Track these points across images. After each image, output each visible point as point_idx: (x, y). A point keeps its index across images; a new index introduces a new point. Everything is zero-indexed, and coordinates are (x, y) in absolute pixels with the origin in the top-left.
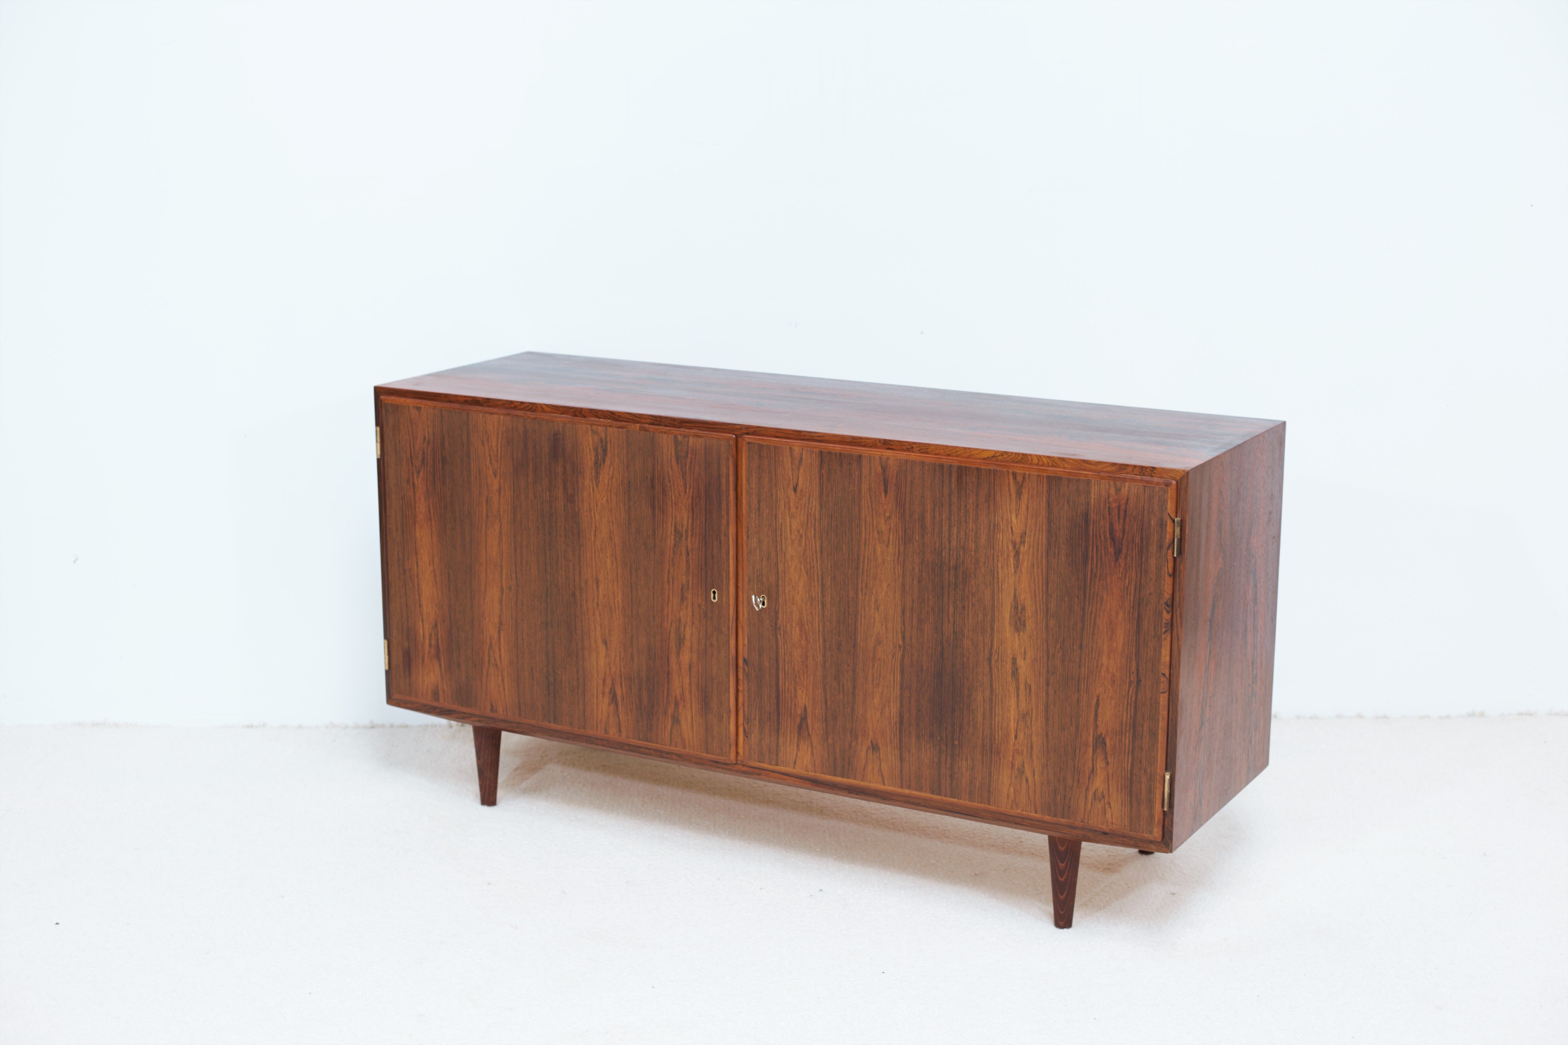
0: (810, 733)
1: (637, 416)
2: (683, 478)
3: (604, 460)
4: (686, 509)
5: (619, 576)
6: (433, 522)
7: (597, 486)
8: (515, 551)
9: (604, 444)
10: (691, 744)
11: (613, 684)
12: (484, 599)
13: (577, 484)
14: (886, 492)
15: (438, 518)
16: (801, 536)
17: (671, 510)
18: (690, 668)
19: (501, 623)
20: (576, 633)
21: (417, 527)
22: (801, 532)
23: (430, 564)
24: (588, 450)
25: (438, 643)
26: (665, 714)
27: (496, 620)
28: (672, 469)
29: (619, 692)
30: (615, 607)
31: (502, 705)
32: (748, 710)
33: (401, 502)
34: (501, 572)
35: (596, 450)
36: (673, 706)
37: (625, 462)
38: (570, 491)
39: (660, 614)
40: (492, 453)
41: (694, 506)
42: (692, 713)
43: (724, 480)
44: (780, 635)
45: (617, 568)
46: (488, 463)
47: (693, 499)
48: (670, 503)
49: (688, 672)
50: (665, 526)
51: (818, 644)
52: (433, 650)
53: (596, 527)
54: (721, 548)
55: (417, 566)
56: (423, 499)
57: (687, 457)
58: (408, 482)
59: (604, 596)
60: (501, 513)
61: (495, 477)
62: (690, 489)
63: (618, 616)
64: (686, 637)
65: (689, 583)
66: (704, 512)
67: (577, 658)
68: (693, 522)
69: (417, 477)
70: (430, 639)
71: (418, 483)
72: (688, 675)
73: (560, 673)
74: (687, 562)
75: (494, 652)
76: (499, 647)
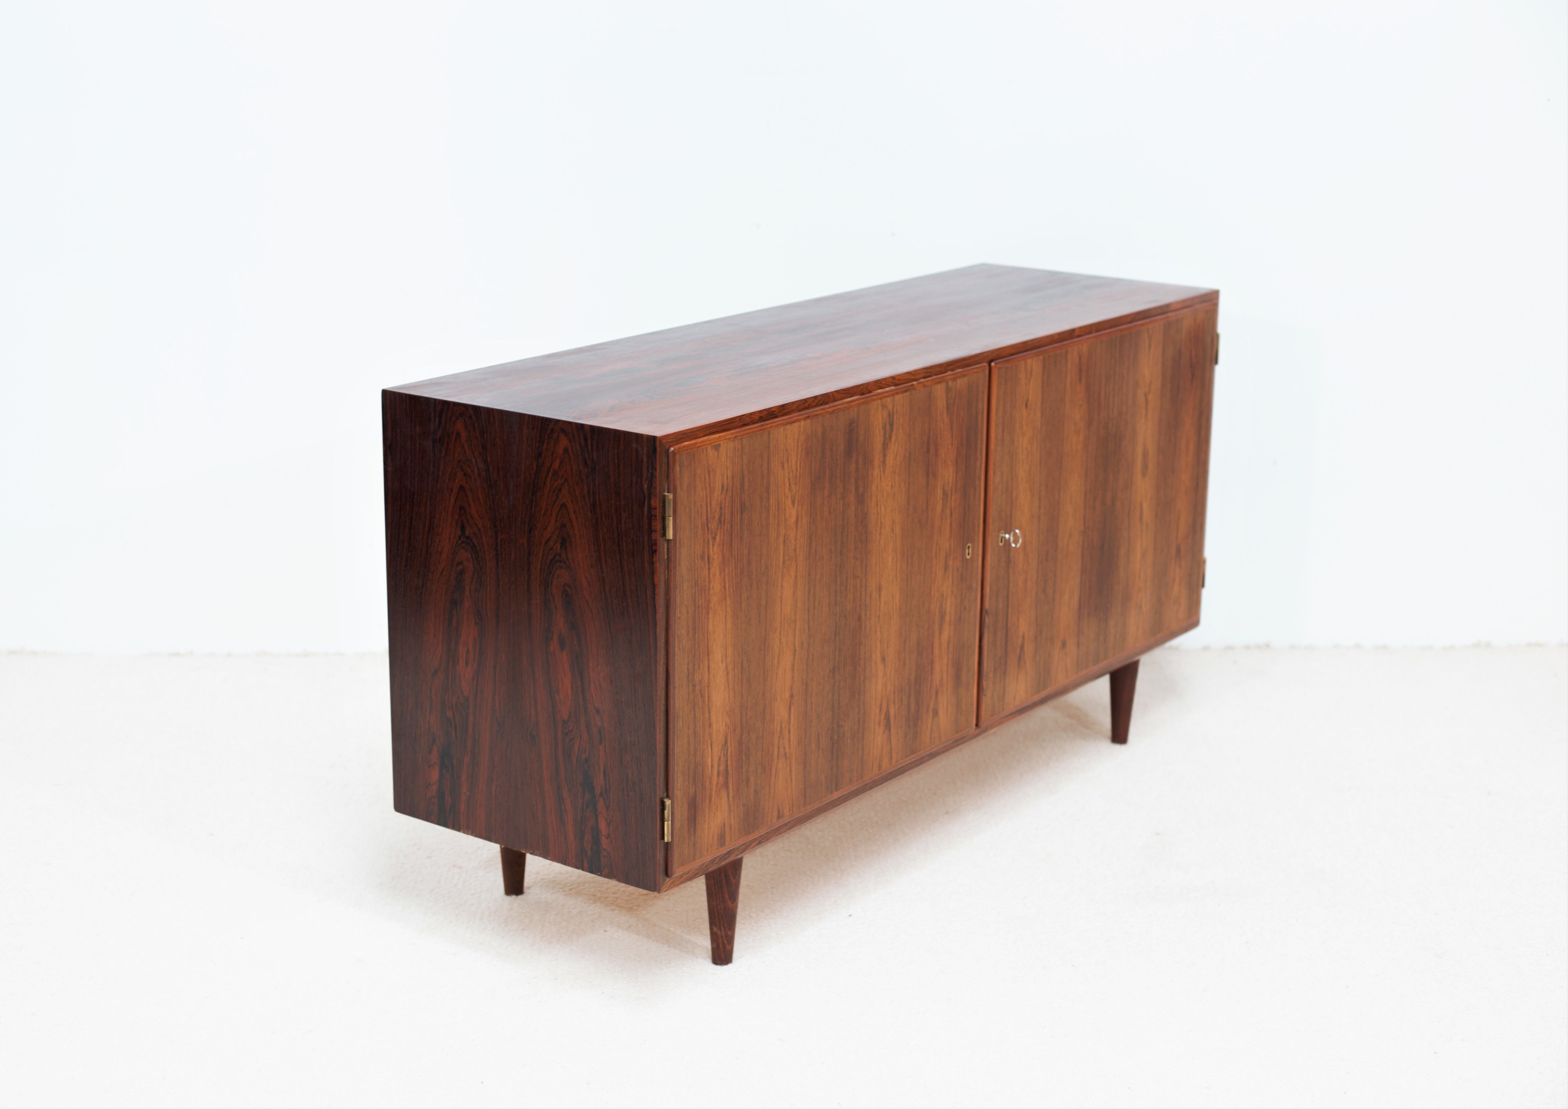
0: (1026, 659)
1: (913, 373)
2: (951, 428)
3: (890, 437)
4: (952, 463)
5: (898, 572)
6: (728, 601)
7: (884, 473)
8: (809, 593)
9: (891, 418)
11: (888, 705)
12: (777, 674)
13: (867, 477)
14: (1080, 380)
15: (733, 591)
16: (1028, 453)
17: (941, 470)
18: (948, 644)
19: (792, 696)
20: (860, 664)
21: (711, 615)
22: (1029, 449)
23: (722, 661)
24: (878, 431)
25: (727, 765)
26: (928, 710)
27: (787, 695)
28: (943, 423)
29: (892, 712)
30: (893, 611)
32: (986, 665)
33: (694, 591)
34: (795, 629)
35: (884, 428)
36: (934, 697)
37: (908, 432)
38: (861, 490)
39: (928, 597)
40: (791, 475)
41: (958, 457)
42: (948, 696)
43: (980, 417)
45: (897, 563)
46: (787, 490)
47: (957, 450)
48: (941, 463)
49: (947, 650)
50: (936, 491)
51: (1034, 561)
52: (721, 777)
53: (881, 522)
54: (975, 494)
55: (709, 671)
56: (718, 573)
57: (955, 403)
58: (702, 558)
59: (885, 602)
60: (798, 550)
61: (794, 506)
62: (955, 439)
63: (895, 621)
64: (947, 612)
65: (951, 548)
66: (965, 460)
67: (859, 694)
68: (956, 476)
69: (713, 545)
70: (719, 765)
71: (713, 554)
72: (947, 654)
73: (844, 723)
74: (951, 524)
75: (783, 739)
76: (789, 729)
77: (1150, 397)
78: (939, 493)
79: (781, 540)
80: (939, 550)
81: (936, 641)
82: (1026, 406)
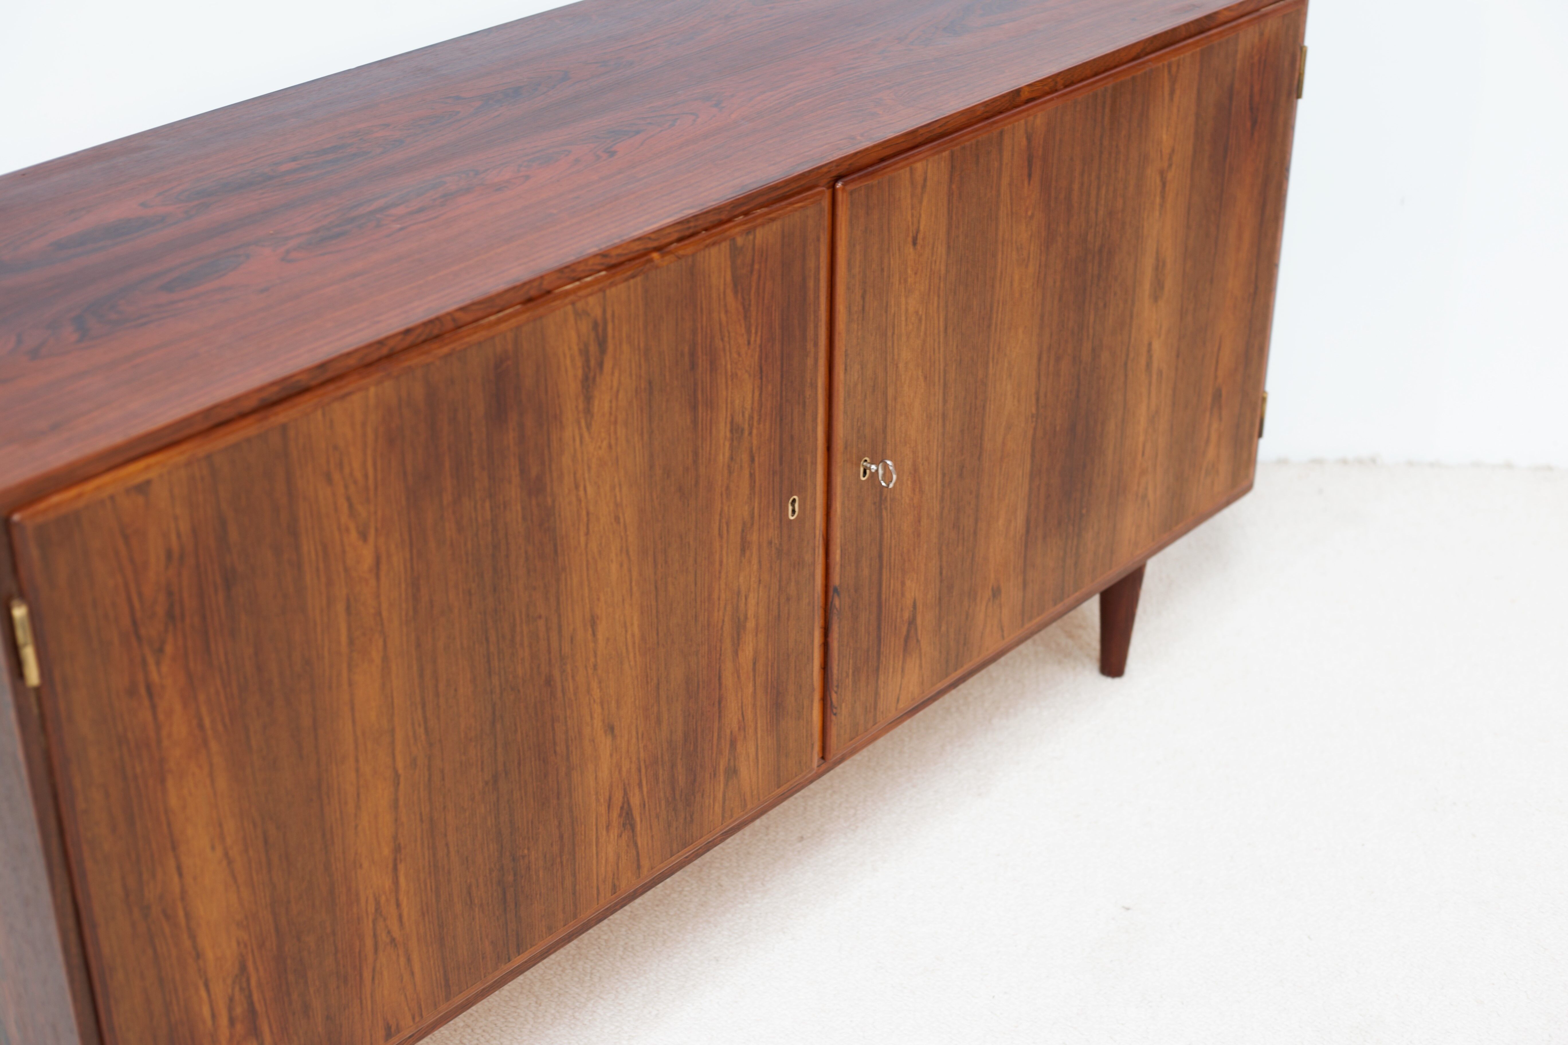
0: (919, 638)
1: (653, 236)
2: (745, 317)
3: (601, 365)
4: (750, 376)
5: (634, 584)
6: (214, 746)
7: (589, 427)
8: (421, 676)
9: (600, 329)
10: (755, 792)
11: (625, 793)
12: (356, 827)
13: (549, 446)
14: (1030, 176)
15: (225, 727)
16: (920, 320)
17: (724, 393)
18: (754, 664)
19: (397, 849)
20: (555, 752)
21: (170, 783)
22: (920, 313)
23: (213, 848)
24: (568, 362)
25: (251, 1004)
26: (715, 775)
27: (386, 851)
28: (726, 312)
29: (635, 801)
30: (627, 649)
31: (409, 1009)
32: (838, 670)
34: (393, 743)
35: (584, 352)
36: (727, 751)
37: (642, 345)
38: (534, 471)
39: (707, 604)
40: (352, 490)
41: (763, 362)
42: (757, 739)
43: (811, 284)
44: (886, 509)
45: (630, 571)
46: (344, 519)
47: (761, 350)
48: (724, 380)
49: (751, 674)
50: (714, 430)
51: (935, 487)
52: (239, 1028)
53: (588, 514)
54: (804, 414)
55: (181, 875)
56: (178, 707)
57: (752, 271)
58: (132, 693)
59: (608, 639)
60: (385, 614)
61: (365, 541)
62: (756, 333)
63: (632, 663)
64: (749, 616)
65: (753, 513)
66: (779, 363)
67: (558, 798)
68: (761, 394)
69: (158, 663)
70: (230, 1009)
71: (161, 678)
72: (751, 679)
73: (526, 851)
74: (752, 476)
75: (385, 920)
76: (397, 900)
77: (1170, 176)
78: (723, 430)
79: (340, 607)
80: (728, 524)
81: (728, 667)
82: (915, 243)
